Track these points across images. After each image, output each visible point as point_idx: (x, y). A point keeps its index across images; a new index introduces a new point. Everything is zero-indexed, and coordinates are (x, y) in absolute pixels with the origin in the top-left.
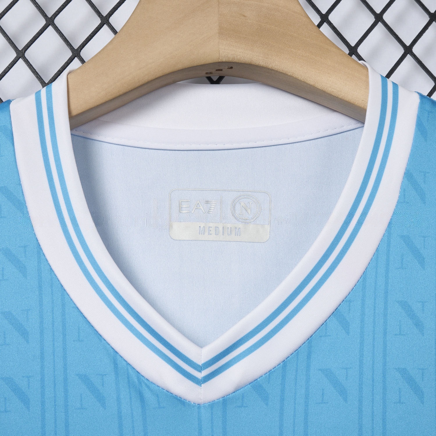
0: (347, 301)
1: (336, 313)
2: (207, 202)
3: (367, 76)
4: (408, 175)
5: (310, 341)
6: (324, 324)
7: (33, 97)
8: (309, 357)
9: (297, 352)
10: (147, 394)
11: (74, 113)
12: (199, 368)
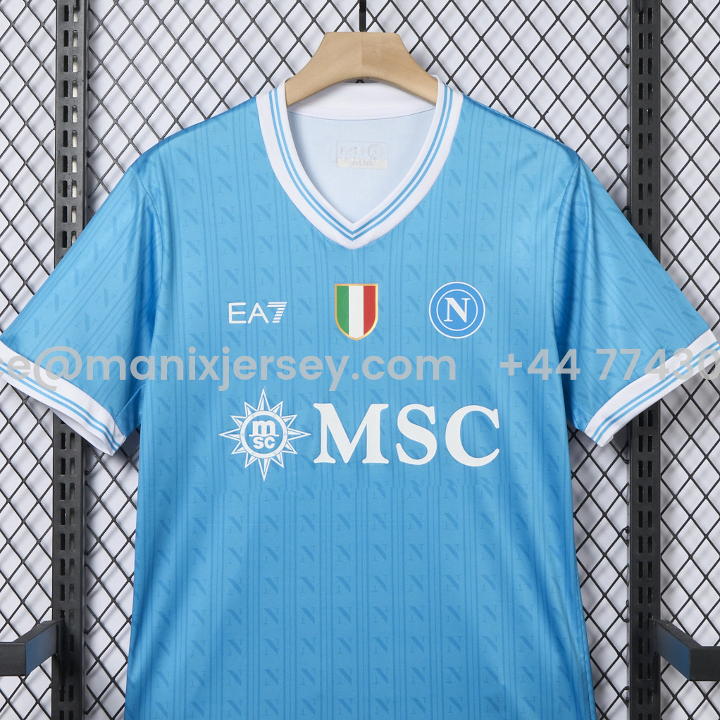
0: (423, 201)
1: (417, 207)
2: (356, 148)
3: (437, 86)
4: (455, 140)
5: (405, 220)
6: (412, 212)
7: (268, 96)
8: (404, 228)
9: (398, 226)
10: (327, 245)
11: (288, 104)
12: (352, 233)
